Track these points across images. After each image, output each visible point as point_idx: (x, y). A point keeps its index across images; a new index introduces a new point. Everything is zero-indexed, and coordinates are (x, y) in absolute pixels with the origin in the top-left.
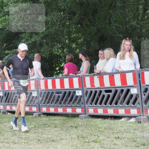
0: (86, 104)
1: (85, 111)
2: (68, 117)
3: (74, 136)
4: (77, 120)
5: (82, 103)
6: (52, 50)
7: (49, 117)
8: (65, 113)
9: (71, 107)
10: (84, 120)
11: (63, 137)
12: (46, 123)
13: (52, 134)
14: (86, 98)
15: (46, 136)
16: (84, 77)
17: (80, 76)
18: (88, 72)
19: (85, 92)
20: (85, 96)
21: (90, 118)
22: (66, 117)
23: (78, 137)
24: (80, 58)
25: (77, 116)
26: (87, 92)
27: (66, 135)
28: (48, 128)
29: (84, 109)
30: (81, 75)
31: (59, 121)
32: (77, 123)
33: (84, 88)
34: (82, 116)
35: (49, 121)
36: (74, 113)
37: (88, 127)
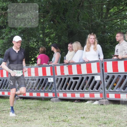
0: (56, 89)
1: (56, 95)
2: (41, 100)
3: (46, 116)
4: (49, 103)
5: (54, 89)
6: (29, 43)
7: (25, 101)
8: (38, 97)
9: (44, 92)
10: (55, 103)
11: (36, 117)
12: (22, 106)
13: (28, 115)
14: (57, 84)
15: (22, 116)
16: (55, 66)
17: (52, 66)
18: (59, 62)
19: (56, 79)
20: (56, 82)
21: (60, 101)
22: (40, 101)
23: (50, 117)
24: (52, 50)
25: (49, 99)
26: (58, 79)
27: (40, 116)
28: (24, 110)
29: (55, 94)
30: (53, 65)
31: (34, 104)
32: (49, 105)
33: (55, 76)
34: (54, 100)
35: (25, 104)
36: (46, 97)
37: (58, 109)
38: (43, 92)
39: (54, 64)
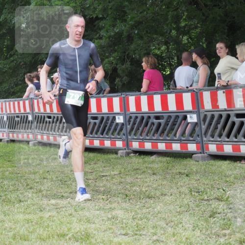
0: (203, 136)
1: (202, 148)
2: (175, 158)
3: (185, 190)
4: (191, 164)
5: (198, 136)
6: (149, 47)
7: (143, 158)
8: (169, 150)
9: (179, 142)
10: (201, 162)
11: (165, 191)
12: (138, 167)
13: (148, 186)
14: (204, 127)
15: (138, 188)
16: (201, 91)
17: (194, 91)
19: (202, 117)
20: (202, 123)
21: (211, 159)
22: (171, 158)
23: (191, 191)
25: (189, 155)
26: (206, 116)
27: (172, 188)
28: (142, 176)
29: (201, 145)
30: (196, 89)
31: (160, 165)
32: (189, 167)
33: (201, 110)
34: (198, 157)
35: (143, 164)
36: (184, 151)
37: (207, 175)
38: (177, 142)
39: (198, 88)
